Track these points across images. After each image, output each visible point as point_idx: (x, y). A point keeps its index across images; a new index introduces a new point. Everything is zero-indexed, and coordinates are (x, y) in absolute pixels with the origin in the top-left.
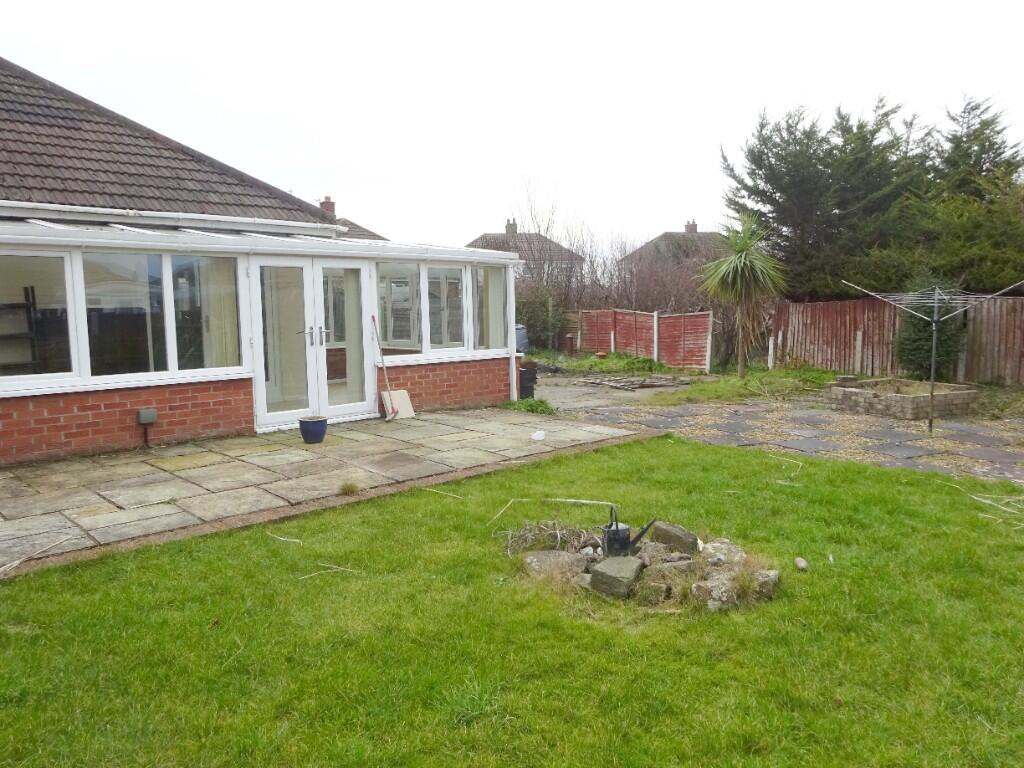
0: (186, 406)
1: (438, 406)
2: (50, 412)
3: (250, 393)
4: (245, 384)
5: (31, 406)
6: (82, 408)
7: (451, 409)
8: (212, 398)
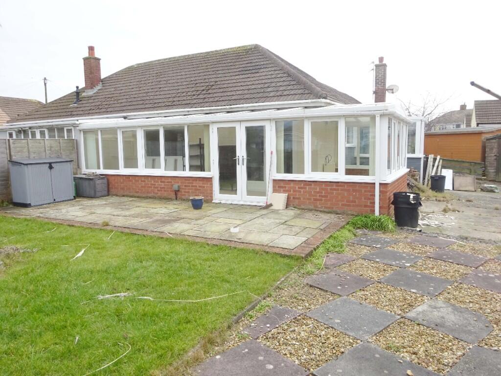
0: (189, 186)
1: (312, 207)
2: (154, 182)
3: (212, 184)
4: (209, 180)
5: (150, 179)
6: (161, 182)
7: (321, 211)
8: (198, 184)
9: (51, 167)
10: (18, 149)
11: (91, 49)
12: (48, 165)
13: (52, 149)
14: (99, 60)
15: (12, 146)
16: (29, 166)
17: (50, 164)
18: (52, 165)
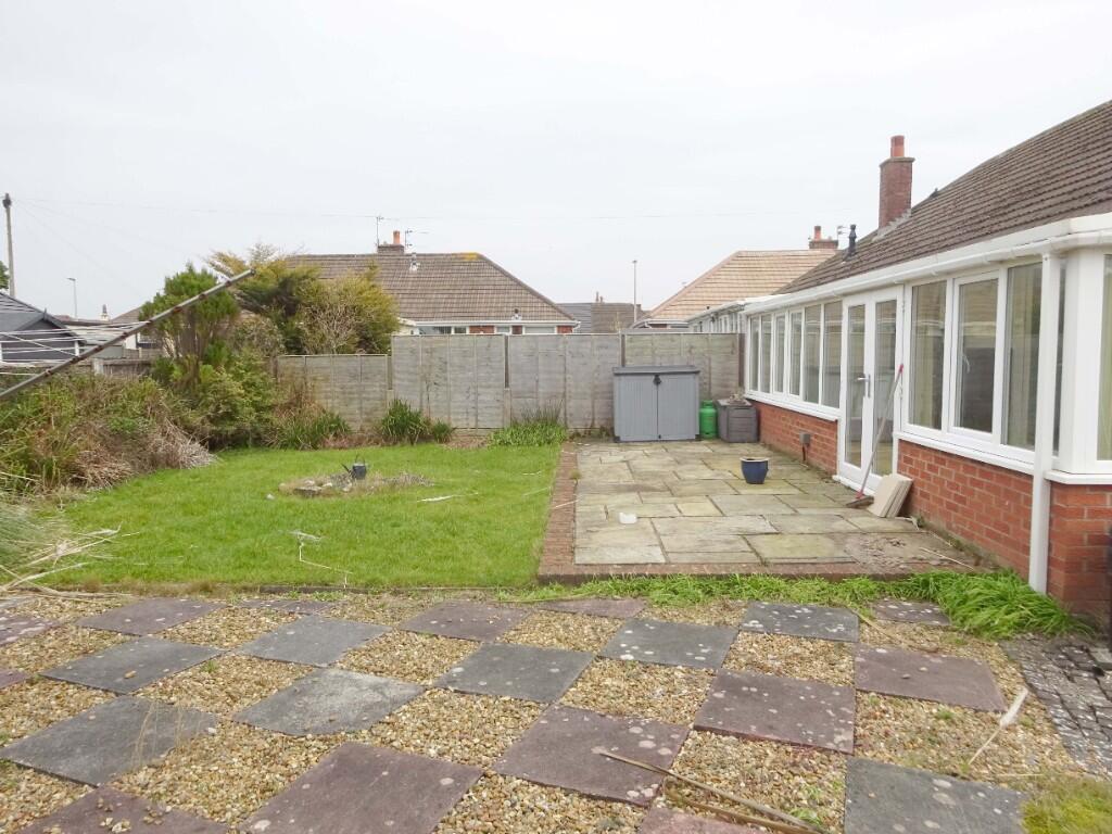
0: (818, 437)
3: (836, 437)
9: (657, 382)
10: (636, 350)
11: (898, 142)
12: (654, 377)
13: (693, 351)
14: (911, 161)
15: (627, 345)
16: (622, 378)
17: (657, 375)
18: (661, 377)
